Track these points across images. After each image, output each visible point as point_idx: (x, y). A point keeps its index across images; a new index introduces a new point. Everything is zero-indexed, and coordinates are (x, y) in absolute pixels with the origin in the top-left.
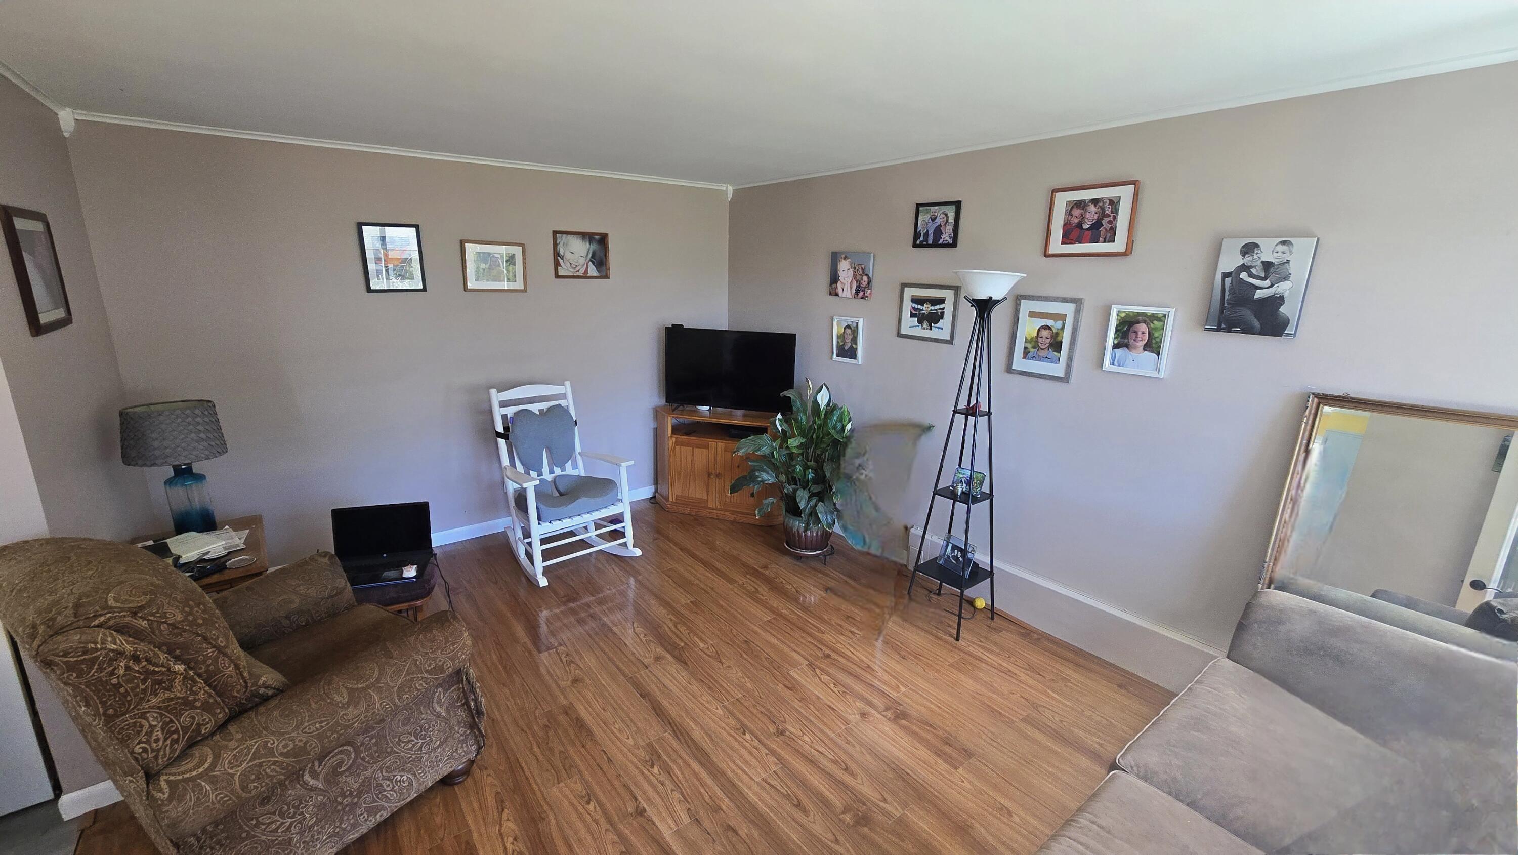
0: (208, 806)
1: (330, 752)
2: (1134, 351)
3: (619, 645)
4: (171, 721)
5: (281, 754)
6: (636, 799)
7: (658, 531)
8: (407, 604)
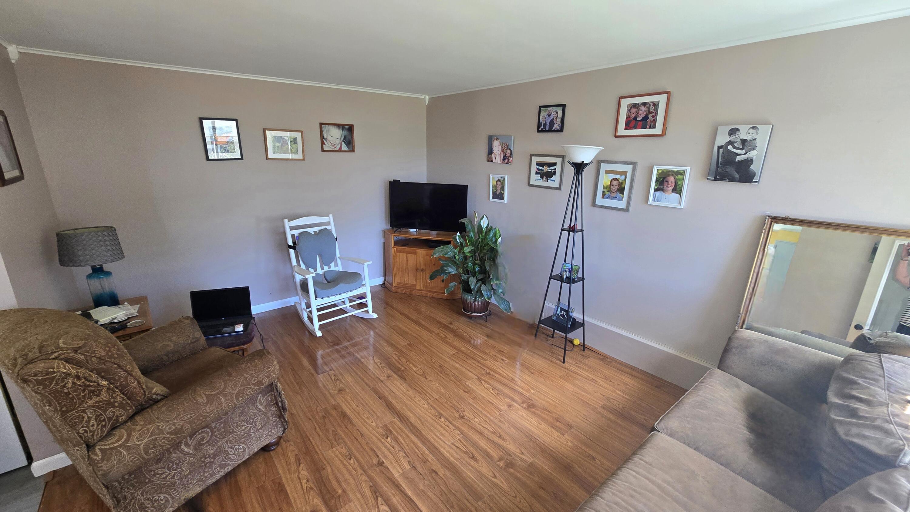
0: (126, 463)
1: (196, 432)
2: (666, 193)
3: (365, 370)
4: (101, 414)
5: (168, 433)
6: (378, 456)
7: (387, 303)
8: (238, 347)
